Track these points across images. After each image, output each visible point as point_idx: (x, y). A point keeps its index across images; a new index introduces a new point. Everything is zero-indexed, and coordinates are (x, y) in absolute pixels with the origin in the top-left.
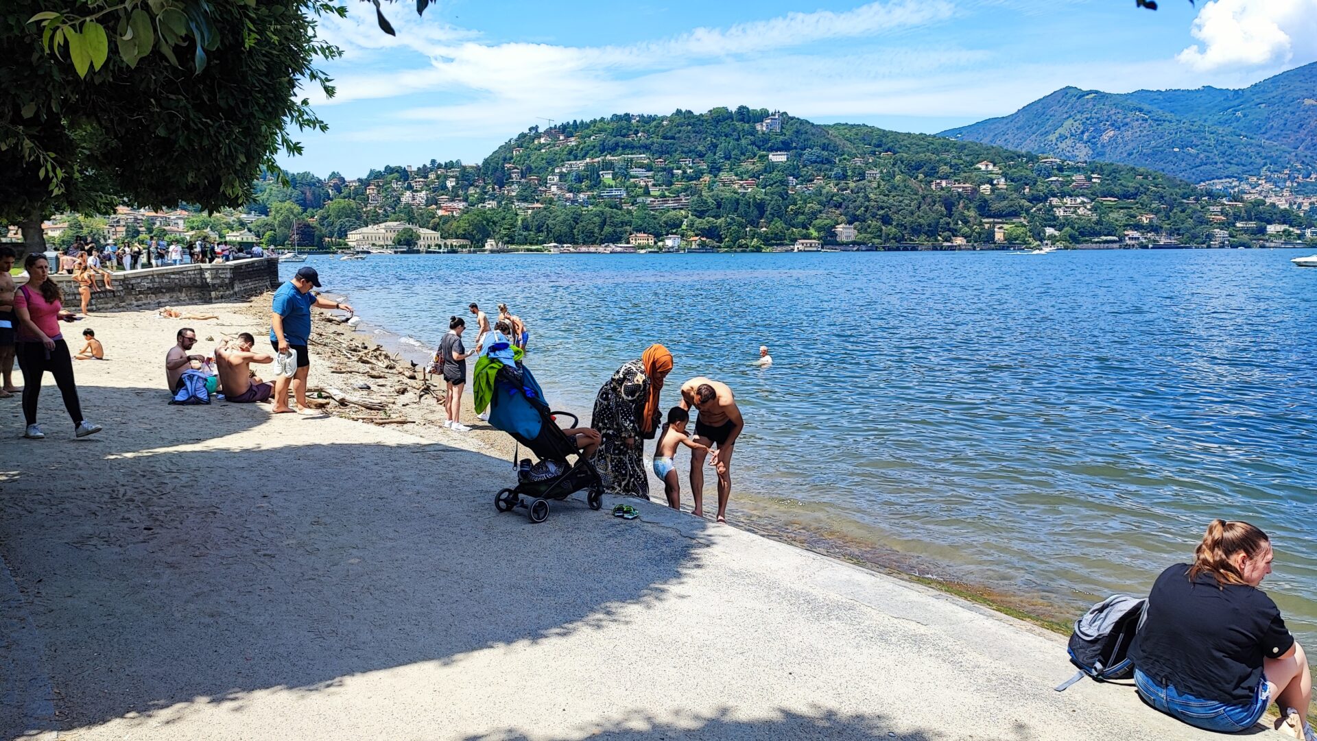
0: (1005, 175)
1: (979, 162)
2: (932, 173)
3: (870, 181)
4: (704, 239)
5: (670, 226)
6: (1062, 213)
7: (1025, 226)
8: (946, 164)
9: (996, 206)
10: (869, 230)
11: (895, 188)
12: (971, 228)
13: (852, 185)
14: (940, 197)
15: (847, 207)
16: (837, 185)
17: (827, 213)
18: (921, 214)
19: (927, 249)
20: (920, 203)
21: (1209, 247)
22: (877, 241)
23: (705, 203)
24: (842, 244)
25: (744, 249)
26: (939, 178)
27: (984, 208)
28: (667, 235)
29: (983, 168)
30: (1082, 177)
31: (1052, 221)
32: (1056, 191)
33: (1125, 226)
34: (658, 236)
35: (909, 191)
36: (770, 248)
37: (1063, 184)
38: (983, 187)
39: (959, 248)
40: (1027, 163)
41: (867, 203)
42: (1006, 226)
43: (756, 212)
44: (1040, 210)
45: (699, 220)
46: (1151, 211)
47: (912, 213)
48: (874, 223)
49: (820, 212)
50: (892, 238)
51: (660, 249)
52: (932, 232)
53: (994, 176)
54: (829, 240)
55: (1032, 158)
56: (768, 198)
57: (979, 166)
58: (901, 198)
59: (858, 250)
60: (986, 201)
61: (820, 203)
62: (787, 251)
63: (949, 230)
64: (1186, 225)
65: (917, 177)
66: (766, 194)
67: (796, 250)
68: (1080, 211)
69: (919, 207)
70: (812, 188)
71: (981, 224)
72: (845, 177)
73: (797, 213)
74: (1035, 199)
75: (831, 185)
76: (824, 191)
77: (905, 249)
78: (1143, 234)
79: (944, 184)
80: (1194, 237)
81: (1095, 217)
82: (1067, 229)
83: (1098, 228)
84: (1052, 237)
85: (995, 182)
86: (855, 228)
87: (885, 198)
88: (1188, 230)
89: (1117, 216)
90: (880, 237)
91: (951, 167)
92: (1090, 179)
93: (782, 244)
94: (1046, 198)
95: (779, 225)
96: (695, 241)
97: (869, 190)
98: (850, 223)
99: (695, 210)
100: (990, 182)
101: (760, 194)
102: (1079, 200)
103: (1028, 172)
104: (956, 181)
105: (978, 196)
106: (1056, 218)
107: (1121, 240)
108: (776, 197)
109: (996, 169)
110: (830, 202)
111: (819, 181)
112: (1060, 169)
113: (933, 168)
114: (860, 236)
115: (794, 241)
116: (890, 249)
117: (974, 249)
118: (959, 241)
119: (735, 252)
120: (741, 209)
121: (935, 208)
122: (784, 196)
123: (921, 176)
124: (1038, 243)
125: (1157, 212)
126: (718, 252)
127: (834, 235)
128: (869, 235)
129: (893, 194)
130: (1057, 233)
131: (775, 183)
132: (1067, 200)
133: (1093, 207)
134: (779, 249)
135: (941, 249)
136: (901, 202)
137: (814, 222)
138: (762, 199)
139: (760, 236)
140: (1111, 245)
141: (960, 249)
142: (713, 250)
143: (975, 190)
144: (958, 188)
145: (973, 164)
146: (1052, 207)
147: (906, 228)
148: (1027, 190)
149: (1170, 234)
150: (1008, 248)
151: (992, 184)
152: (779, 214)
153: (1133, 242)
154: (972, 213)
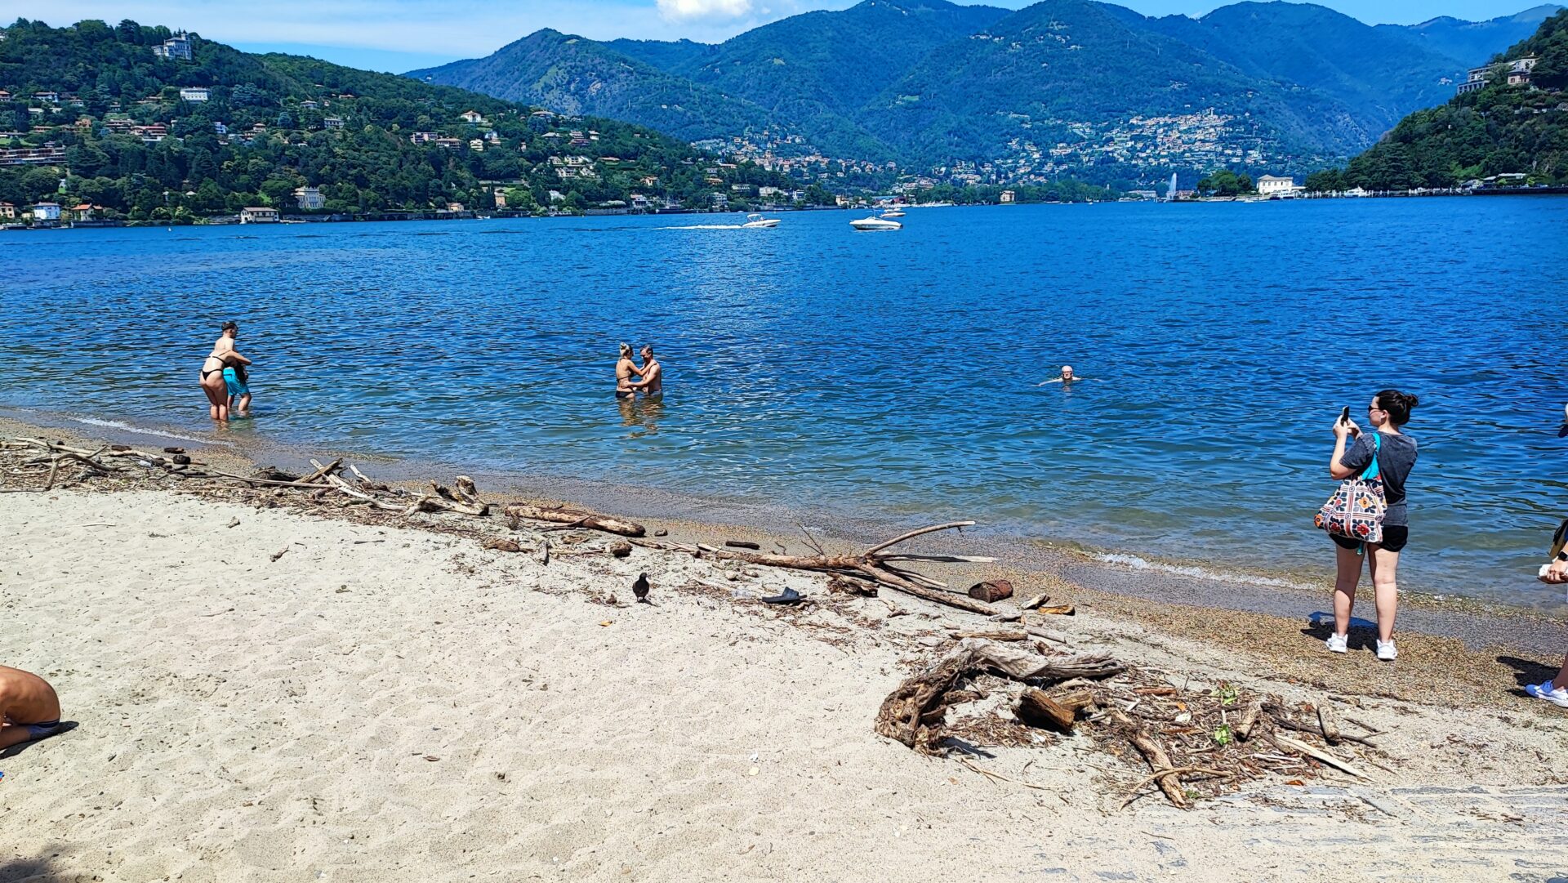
0: (496, 128)
1: (464, 112)
2: (409, 124)
3: (332, 132)
4: (99, 207)
5: (39, 189)
6: (565, 175)
7: (527, 189)
8: (424, 113)
9: (492, 165)
10: (340, 195)
11: (367, 141)
12: (467, 192)
13: (308, 135)
14: (425, 153)
15: (306, 165)
16: (287, 135)
17: (280, 172)
18: (405, 174)
19: (419, 218)
20: (401, 161)
21: (711, 211)
22: (353, 208)
23: (93, 155)
24: (307, 213)
25: (166, 221)
26: (419, 130)
27: (478, 167)
28: (36, 202)
29: (470, 119)
30: (580, 134)
31: (556, 183)
32: (556, 149)
33: (631, 189)
34: (21, 205)
35: (383, 145)
36: (204, 219)
37: (561, 141)
38: (475, 142)
39: (456, 216)
40: (518, 115)
41: (332, 160)
42: (507, 190)
43: (174, 170)
44: (541, 170)
45: (86, 181)
46: (654, 173)
47: (393, 173)
48: (347, 185)
49: (271, 171)
50: (373, 205)
51: (27, 223)
52: (422, 197)
53: (484, 130)
54: (288, 207)
55: (524, 110)
56: (190, 150)
57: (465, 116)
58: (376, 155)
59: (328, 221)
60: (479, 159)
61: (267, 158)
62: (230, 223)
63: (442, 194)
64: (688, 188)
65: (391, 128)
66: (185, 144)
67: (243, 222)
68: (584, 172)
69: (401, 166)
70: (252, 137)
71: (478, 187)
72: (296, 125)
73: (236, 172)
74: (534, 158)
75: (279, 134)
76: (271, 143)
77: (391, 218)
78: (648, 197)
79: (426, 137)
80: (697, 201)
81: (599, 180)
82: (572, 192)
83: (604, 191)
84: (557, 202)
85: (487, 136)
86: (321, 192)
87: (356, 154)
88: (690, 194)
89: (620, 178)
90: (356, 203)
91: (432, 116)
92: (588, 136)
93: (222, 214)
94: (545, 158)
95: (212, 187)
96: (85, 211)
97: (332, 143)
98: (313, 185)
99: (77, 167)
100: (481, 136)
101: (178, 144)
102: (580, 160)
103: (522, 126)
104: (440, 134)
105: (469, 153)
106: (559, 180)
107: (628, 205)
108: (202, 149)
109: (485, 122)
110: (279, 156)
111: (259, 129)
112: (556, 123)
113: (410, 117)
114: (330, 202)
115: (240, 209)
116: (371, 219)
117: (475, 217)
118: (455, 207)
119: (152, 225)
120: (151, 165)
121: (421, 167)
122: (213, 146)
123: (396, 127)
124: (544, 208)
125: (659, 174)
126: (124, 225)
127: (295, 201)
128: (342, 201)
129: (365, 148)
130: (562, 197)
131: (197, 130)
132: (568, 160)
133: (595, 167)
134: (218, 220)
135: (435, 218)
136: (376, 158)
137: (264, 184)
138: (181, 152)
139: (186, 203)
140: (619, 210)
141: (458, 218)
142: (117, 223)
143: (465, 146)
144: (445, 143)
145: (457, 114)
146: (554, 167)
147: (388, 193)
148: (524, 147)
149: (674, 198)
150: (511, 216)
151: (483, 139)
152: (210, 171)
153: (640, 207)
154: (466, 174)
